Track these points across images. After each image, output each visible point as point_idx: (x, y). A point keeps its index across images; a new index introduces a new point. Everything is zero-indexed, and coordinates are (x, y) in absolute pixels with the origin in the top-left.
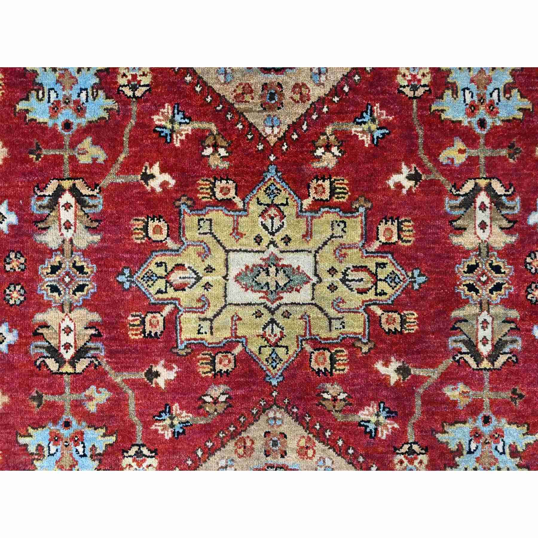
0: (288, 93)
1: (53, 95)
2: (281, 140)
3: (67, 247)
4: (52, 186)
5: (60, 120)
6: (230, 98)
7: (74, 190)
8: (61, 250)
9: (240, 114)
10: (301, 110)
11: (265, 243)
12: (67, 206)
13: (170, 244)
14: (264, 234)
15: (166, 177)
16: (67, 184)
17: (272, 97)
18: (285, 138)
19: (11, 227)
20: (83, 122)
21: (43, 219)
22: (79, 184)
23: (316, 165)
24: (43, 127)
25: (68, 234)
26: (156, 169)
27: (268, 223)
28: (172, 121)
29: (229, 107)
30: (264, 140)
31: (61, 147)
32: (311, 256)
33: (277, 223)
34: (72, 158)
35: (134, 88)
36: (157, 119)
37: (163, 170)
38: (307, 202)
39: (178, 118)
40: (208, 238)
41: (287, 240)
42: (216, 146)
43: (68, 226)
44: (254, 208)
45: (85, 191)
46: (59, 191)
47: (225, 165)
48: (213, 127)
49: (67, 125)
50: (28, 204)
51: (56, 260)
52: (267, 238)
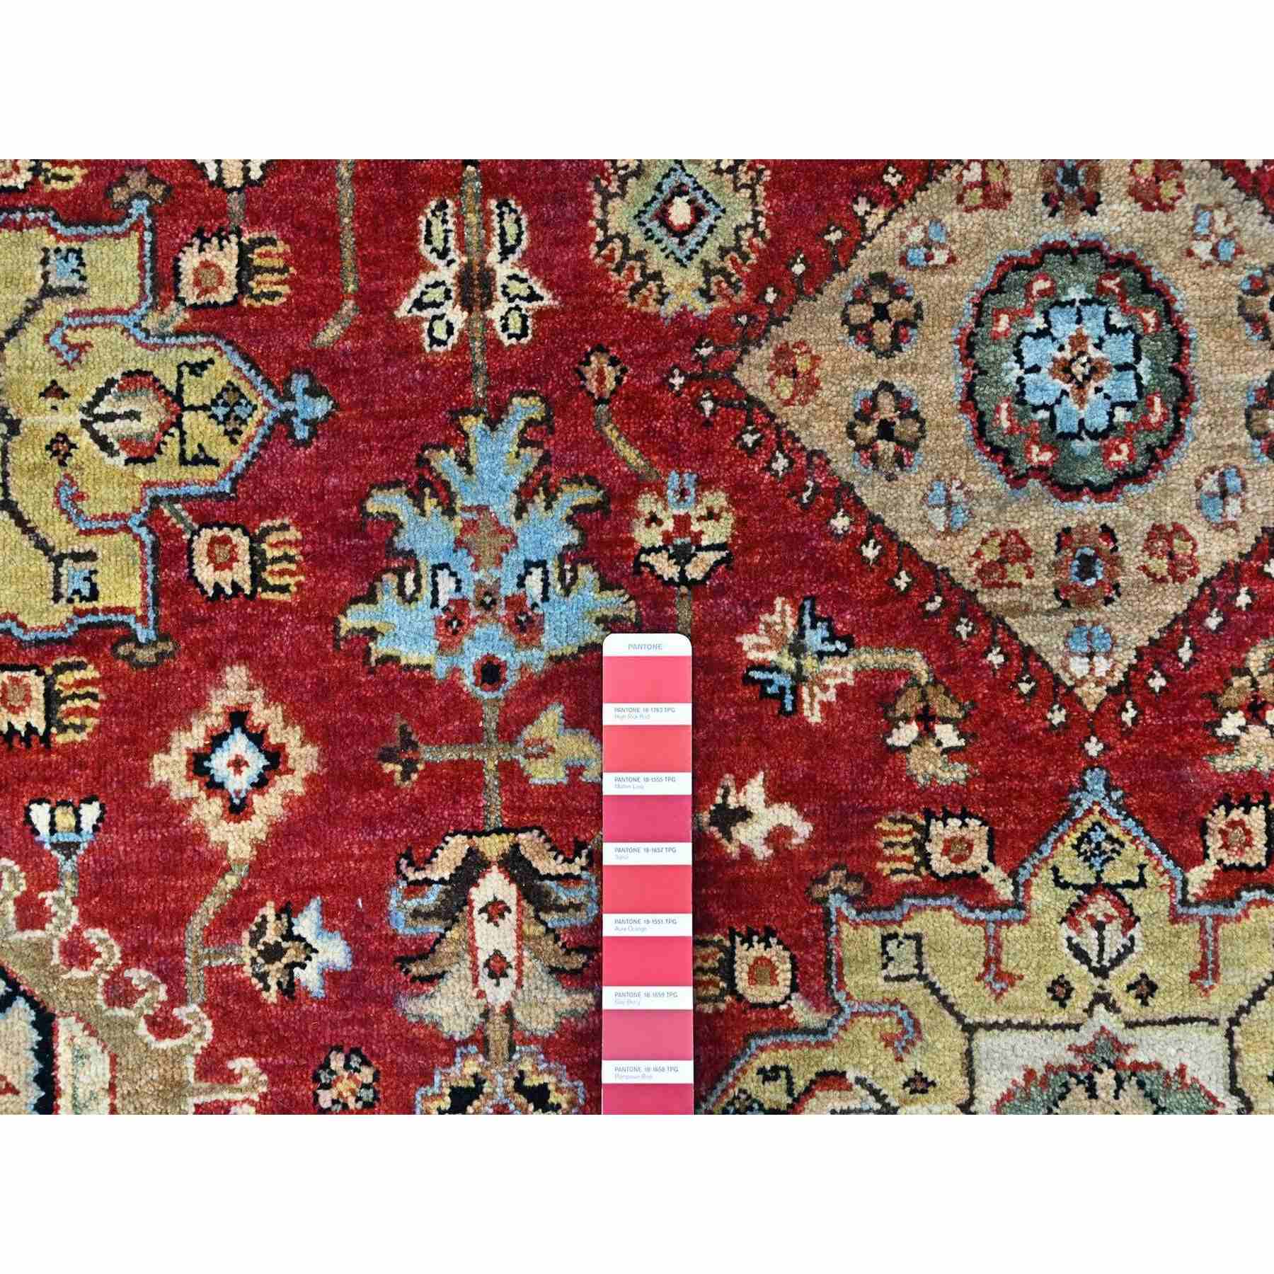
0: (1132, 556)
1: (446, 584)
2: (1117, 694)
3: (497, 1032)
4: (453, 851)
5: (471, 654)
6: (966, 575)
7: (514, 864)
8: (480, 1041)
9: (991, 621)
10: (1173, 602)
11: (1080, 999)
12: (495, 910)
13: (802, 1012)
14: (1077, 973)
15: (786, 815)
16: (493, 846)
17: (1086, 568)
18: (1130, 686)
19: (332, 977)
20: (537, 659)
21: (425, 950)
22: (528, 842)
23: (1224, 763)
24: (418, 679)
25: (500, 993)
26: (754, 793)
27: (1089, 941)
28: (797, 649)
29: (964, 603)
30: (1070, 699)
31: (473, 736)
32: (1218, 1035)
33: (1114, 938)
34: (510, 771)
35: (682, 556)
36: (753, 646)
37: (775, 795)
38: (1200, 876)
39: (815, 638)
40: (912, 992)
41: (1145, 988)
42: (926, 719)
43: (497, 968)
44: (1043, 896)
45: (548, 864)
46: (472, 868)
47: (958, 773)
48: (918, 664)
49: (490, 672)
50: (379, 907)
51: (467, 1068)
52: (1084, 985)
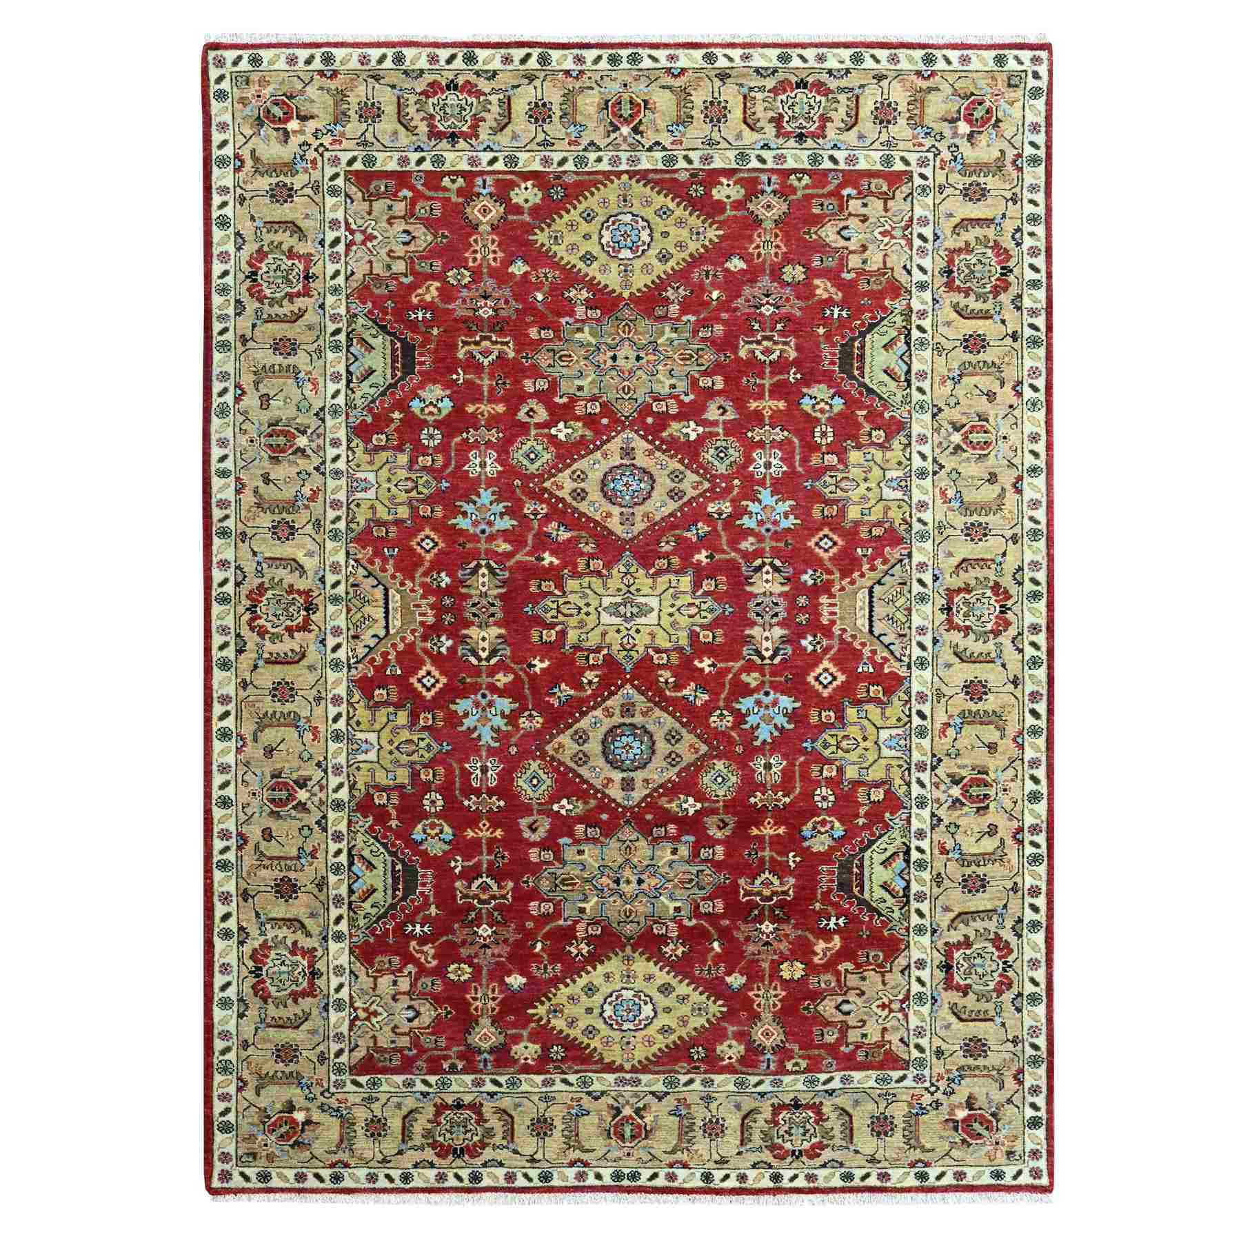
0: (617, 712)
1: (776, 710)
2: (622, 686)
3: (767, 627)
4: (777, 660)
5: (772, 696)
6: (657, 710)
7: (763, 658)
8: (771, 626)
9: (649, 700)
10: (609, 703)
11: (634, 628)
12: (767, 649)
13: (698, 629)
14: (634, 635)
15: (700, 665)
16: (767, 661)
17: (628, 710)
18: (619, 688)
19: (805, 638)
20: (756, 696)
21: (783, 642)
22: (759, 661)
23: (598, 673)
24: (783, 693)
25: (767, 634)
26: (707, 670)
27: (631, 641)
28: (696, 697)
29: (656, 704)
30: (633, 686)
31: (771, 682)
32: (602, 621)
33: (625, 641)
34: (764, 675)
35: (722, 714)
36: (706, 697)
37: (702, 670)
38: (605, 652)
39: (692, 698)
40: (671, 631)
41: (618, 631)
42: (667, 682)
43: (767, 639)
44: (641, 649)
45: (755, 658)
46: (772, 658)
47: (660, 672)
48: (668, 693)
49: (767, 694)
50: (794, 651)
51: (775, 620)
52: (632, 632)
